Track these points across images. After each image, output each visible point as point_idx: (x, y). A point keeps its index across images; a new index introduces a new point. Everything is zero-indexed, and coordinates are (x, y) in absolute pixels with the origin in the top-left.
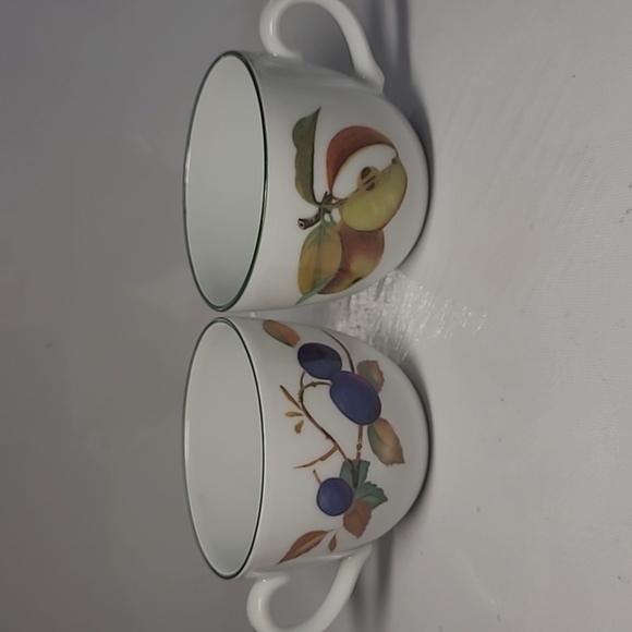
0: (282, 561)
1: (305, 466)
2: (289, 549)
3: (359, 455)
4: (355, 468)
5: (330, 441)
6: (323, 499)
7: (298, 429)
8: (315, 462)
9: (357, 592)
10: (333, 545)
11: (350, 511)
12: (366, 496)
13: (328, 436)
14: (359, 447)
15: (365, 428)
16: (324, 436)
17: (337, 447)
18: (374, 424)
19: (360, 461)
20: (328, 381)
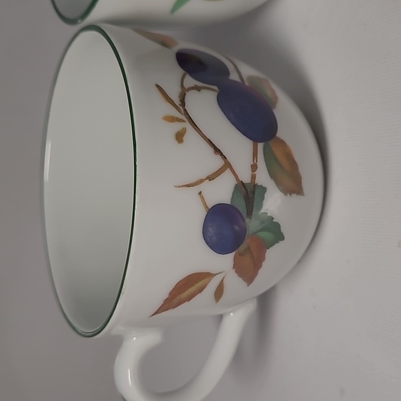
0: (156, 313)
1: (188, 186)
2: (167, 296)
3: (253, 177)
4: (249, 194)
5: (218, 157)
6: (211, 230)
7: (180, 137)
8: (201, 181)
9: (238, 356)
10: (219, 293)
11: (242, 248)
12: (262, 230)
13: (217, 151)
14: (254, 167)
15: (260, 146)
16: (212, 150)
17: (227, 165)
18: (271, 143)
19: (255, 186)
20: (215, 88)
